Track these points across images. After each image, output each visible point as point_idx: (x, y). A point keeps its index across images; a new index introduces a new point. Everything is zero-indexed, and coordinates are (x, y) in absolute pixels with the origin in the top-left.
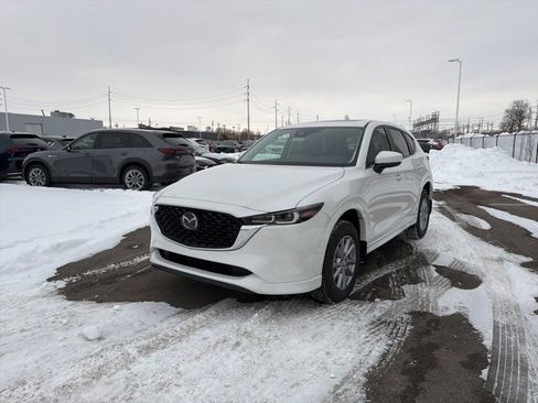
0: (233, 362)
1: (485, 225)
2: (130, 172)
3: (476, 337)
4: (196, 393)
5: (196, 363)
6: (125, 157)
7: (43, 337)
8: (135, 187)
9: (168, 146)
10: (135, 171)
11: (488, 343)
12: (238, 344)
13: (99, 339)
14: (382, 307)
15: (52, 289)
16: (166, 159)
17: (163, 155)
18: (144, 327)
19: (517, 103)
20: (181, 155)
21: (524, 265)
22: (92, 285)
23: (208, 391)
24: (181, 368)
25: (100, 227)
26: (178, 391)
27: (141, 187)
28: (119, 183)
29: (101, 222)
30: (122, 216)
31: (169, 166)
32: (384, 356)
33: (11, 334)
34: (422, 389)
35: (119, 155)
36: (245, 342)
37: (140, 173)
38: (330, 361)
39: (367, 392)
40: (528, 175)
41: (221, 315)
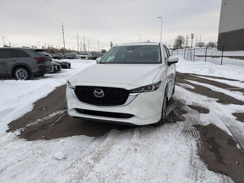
0: (140, 158)
1: (193, 88)
2: (19, 71)
3: (224, 132)
4: (135, 176)
5: (123, 162)
6: (15, 63)
7: (33, 162)
8: (22, 78)
9: (39, 56)
10: (21, 70)
11: (230, 134)
12: (136, 150)
13: (64, 158)
14: (181, 124)
15: (14, 136)
16: (39, 63)
17: (36, 61)
18: (83, 149)
19: (179, 37)
20: (46, 61)
21: (217, 102)
22: (36, 131)
23: (139, 174)
24: (119, 166)
25: (18, 101)
26: (125, 177)
27: (26, 78)
28: (13, 77)
29: (18, 98)
30: (27, 94)
31: (40, 67)
32: (198, 145)
33: (13, 164)
34: (222, 156)
35: (11, 62)
36: (138, 148)
37: (24, 71)
38: (179, 151)
39: (204, 162)
40: (195, 66)
41: (117, 138)
